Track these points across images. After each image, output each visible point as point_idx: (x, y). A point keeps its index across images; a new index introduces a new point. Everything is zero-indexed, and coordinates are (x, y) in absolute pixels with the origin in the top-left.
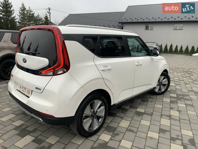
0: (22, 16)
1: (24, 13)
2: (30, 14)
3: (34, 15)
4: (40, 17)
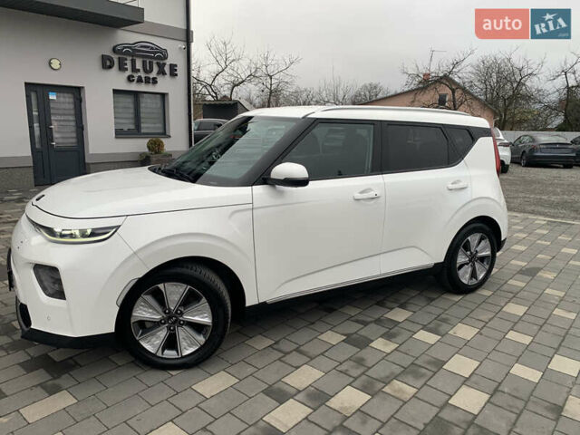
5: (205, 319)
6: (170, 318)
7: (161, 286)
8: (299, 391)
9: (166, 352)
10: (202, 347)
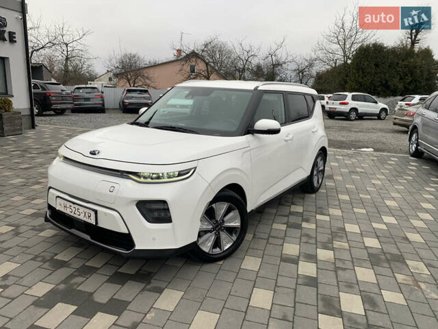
5: (237, 224)
6: (218, 226)
7: (214, 205)
8: (299, 257)
9: (214, 250)
10: (235, 242)
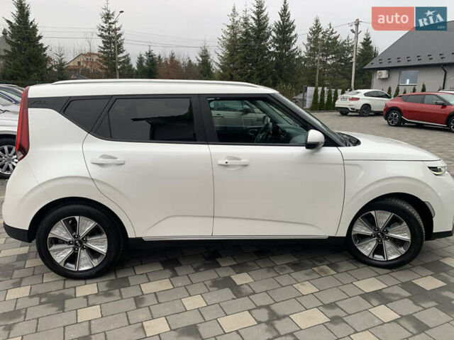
0: (312, 45)
1: (316, 39)
2: (330, 39)
3: (338, 40)
4: (350, 42)
